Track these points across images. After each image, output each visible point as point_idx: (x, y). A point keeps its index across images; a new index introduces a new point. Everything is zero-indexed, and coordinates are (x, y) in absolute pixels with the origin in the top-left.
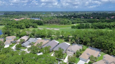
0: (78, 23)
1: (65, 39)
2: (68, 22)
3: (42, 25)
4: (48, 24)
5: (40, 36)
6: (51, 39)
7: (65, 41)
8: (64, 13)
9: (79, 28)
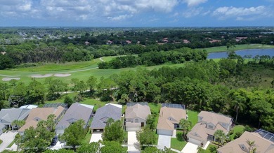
0: (106, 55)
1: (99, 95)
2: (85, 54)
3: (10, 67)
4: (28, 63)
5: (27, 98)
6: (66, 102)
7: (102, 100)
8: (57, 31)
9: (116, 66)
